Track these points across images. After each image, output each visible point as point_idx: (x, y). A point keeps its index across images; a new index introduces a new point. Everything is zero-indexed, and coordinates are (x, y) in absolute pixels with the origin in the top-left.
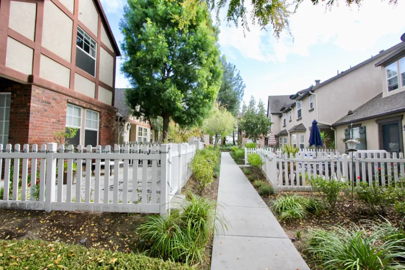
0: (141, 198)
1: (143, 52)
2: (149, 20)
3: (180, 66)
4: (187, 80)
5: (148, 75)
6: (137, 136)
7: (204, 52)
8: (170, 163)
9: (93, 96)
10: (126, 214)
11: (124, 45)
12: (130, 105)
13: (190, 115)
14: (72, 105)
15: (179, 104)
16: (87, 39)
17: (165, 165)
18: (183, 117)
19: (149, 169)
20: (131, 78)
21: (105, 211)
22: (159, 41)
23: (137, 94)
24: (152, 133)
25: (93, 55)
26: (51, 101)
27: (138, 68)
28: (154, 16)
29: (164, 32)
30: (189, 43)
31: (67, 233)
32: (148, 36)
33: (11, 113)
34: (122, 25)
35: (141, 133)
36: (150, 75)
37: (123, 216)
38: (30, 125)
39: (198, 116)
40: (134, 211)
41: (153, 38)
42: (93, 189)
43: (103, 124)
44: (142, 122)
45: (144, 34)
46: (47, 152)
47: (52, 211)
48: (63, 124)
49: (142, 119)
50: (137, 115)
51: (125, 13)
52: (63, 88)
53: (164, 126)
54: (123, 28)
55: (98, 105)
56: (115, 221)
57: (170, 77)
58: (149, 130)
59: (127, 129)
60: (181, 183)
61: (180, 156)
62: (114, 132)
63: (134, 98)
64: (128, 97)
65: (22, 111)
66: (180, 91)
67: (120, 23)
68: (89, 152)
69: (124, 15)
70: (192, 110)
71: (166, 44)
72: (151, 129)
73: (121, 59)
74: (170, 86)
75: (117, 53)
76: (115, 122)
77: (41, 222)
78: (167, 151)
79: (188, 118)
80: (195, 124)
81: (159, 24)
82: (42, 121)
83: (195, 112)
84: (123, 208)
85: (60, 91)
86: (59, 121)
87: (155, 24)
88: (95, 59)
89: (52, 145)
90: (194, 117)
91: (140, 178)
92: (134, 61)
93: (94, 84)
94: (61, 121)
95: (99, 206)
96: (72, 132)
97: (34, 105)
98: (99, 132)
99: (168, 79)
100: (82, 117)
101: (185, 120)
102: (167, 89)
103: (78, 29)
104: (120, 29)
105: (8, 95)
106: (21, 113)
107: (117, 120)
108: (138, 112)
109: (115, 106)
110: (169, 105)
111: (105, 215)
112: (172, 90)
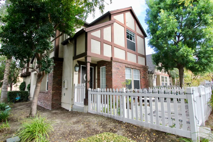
0: (175, 125)
1: (160, 30)
2: (162, 10)
3: (188, 31)
4: (195, 39)
5: (165, 44)
6: (161, 82)
7: (208, 15)
8: (195, 101)
9: (135, 62)
10: (165, 133)
11: (148, 30)
12: (155, 63)
13: (202, 64)
14: (127, 68)
15: (191, 57)
16: (131, 34)
17: (192, 103)
18: (196, 67)
19: (171, 104)
20: (154, 48)
21: (152, 128)
22: (171, 20)
23: (159, 56)
24: (170, 80)
25: (134, 41)
26: (119, 67)
27: (159, 40)
28: (165, 7)
29: (173, 13)
30: (193, 13)
31: (134, 137)
32: (162, 20)
33: (106, 75)
34: (146, 20)
35: (163, 80)
36: (167, 43)
37: (164, 134)
38: (113, 79)
39: (210, 64)
40: (170, 132)
41: (166, 20)
42: (144, 114)
43: (142, 76)
44: (164, 73)
45: (160, 20)
46: (122, 92)
47: (126, 122)
48: (124, 78)
49: (164, 71)
50: (160, 69)
51: (146, 13)
52: (123, 60)
53: (180, 74)
54: (147, 22)
55: (139, 66)
56: (159, 136)
57: (181, 41)
58: (168, 77)
59: (155, 78)
60: (204, 117)
61: (200, 96)
62: (148, 80)
63: (157, 59)
64: (153, 59)
65: (109, 73)
66: (191, 48)
67: (145, 19)
68: (140, 92)
69: (146, 14)
70: (203, 60)
71: (176, 20)
72: (170, 77)
73: (148, 38)
74: (182, 47)
75: (145, 36)
76: (148, 74)
77: (122, 127)
78: (192, 93)
79: (200, 67)
80: (207, 71)
81: (168, 10)
82: (116, 77)
83: (206, 61)
84: (163, 129)
85: (122, 62)
86: (123, 77)
87: (166, 11)
88: (135, 42)
89: (123, 89)
90: (206, 65)
91: (172, 110)
92: (155, 37)
93: (136, 55)
94: (124, 77)
95: (148, 125)
96: (129, 82)
97: (114, 70)
98: (140, 81)
99: (179, 42)
100: (132, 74)
101: (198, 69)
102: (180, 49)
103: (127, 30)
104: (145, 22)
105: (105, 67)
106: (109, 74)
107: (149, 73)
108: (160, 67)
109: (147, 66)
110: (183, 59)
111: (152, 131)
112: (184, 49)
